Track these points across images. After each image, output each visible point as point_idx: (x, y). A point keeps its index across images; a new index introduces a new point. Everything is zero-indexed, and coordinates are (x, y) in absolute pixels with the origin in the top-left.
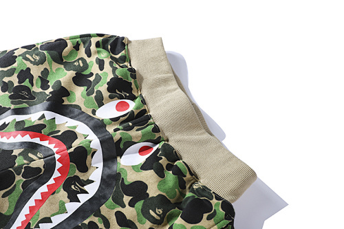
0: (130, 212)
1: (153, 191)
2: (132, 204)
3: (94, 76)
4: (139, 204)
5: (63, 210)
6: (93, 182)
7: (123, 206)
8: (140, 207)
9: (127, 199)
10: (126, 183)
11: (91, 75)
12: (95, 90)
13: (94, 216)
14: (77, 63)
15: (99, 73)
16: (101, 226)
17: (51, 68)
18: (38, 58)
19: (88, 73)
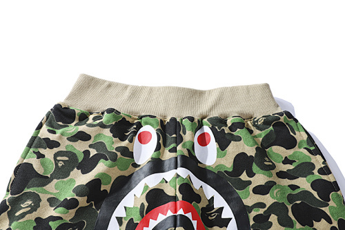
0: (260, 179)
1: (251, 152)
2: (251, 174)
3: (91, 150)
4: (255, 168)
6: (213, 198)
7: (250, 183)
8: (258, 169)
9: (244, 177)
10: (231, 170)
11: (87, 153)
12: (114, 151)
13: (250, 213)
14: (61, 162)
15: (90, 142)
16: (261, 211)
17: (51, 193)
18: (29, 202)
19: (83, 155)
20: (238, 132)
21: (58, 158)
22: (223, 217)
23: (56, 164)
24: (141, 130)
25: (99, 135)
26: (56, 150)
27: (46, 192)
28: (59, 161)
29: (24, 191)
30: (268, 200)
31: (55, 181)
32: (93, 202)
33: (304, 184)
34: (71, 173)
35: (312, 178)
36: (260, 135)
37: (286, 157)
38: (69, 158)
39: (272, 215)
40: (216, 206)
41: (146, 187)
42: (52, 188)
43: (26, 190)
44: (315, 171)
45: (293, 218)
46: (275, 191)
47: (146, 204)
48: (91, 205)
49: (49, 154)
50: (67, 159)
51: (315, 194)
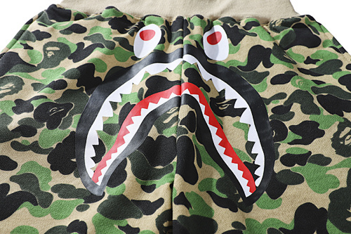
0: (279, 68)
1: (268, 45)
3: (85, 42)
4: (273, 58)
5: (246, 127)
6: (224, 90)
7: (267, 73)
8: (277, 59)
9: (261, 68)
10: (245, 64)
11: (81, 45)
12: (112, 40)
13: (268, 104)
14: (51, 52)
15: (86, 34)
16: (281, 102)
17: (37, 80)
18: (10, 85)
19: (76, 47)
20: (253, 30)
21: (48, 49)
22: (235, 107)
23: (45, 55)
24: (144, 29)
25: (95, 28)
26: (46, 41)
27: (31, 78)
28: (48, 51)
29: (6, 75)
30: (289, 88)
31: (42, 70)
32: (84, 87)
33: (331, 80)
34: (62, 62)
35: (339, 75)
36: (278, 37)
37: (308, 57)
38: (61, 48)
39: (295, 104)
40: (228, 97)
41: (147, 74)
42: (38, 76)
43: (8, 74)
44: (343, 68)
45: (319, 105)
46: (296, 80)
47: (146, 89)
48: (82, 90)
49: (38, 46)
50: (58, 49)
51: (344, 88)
